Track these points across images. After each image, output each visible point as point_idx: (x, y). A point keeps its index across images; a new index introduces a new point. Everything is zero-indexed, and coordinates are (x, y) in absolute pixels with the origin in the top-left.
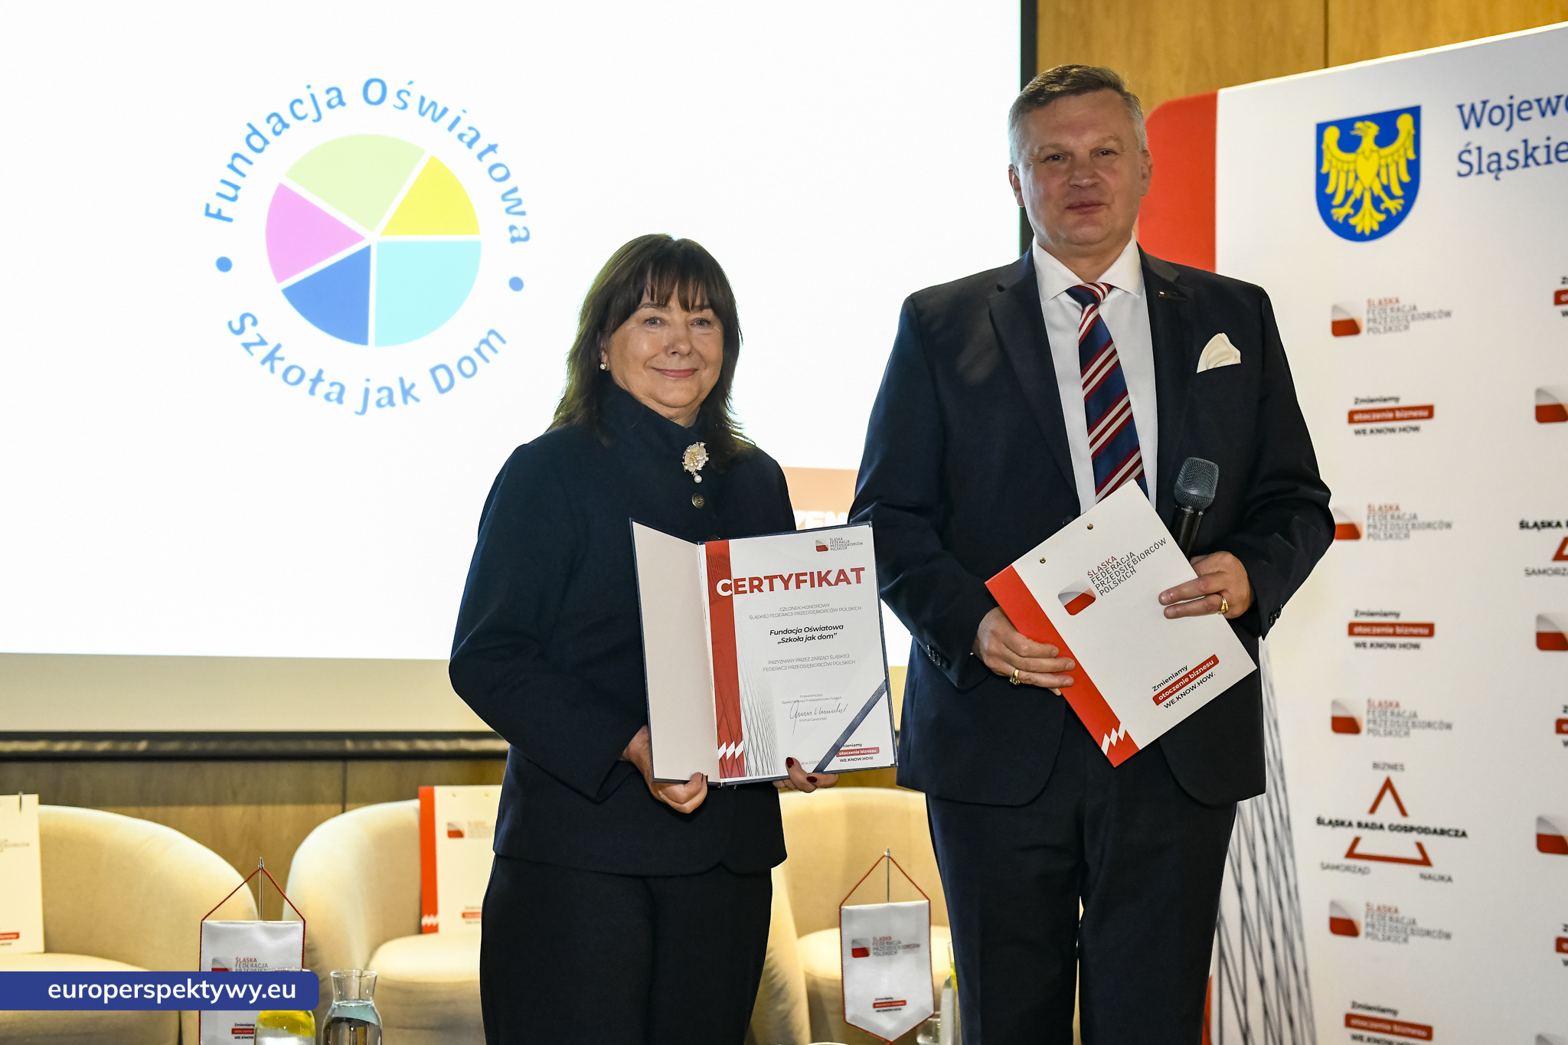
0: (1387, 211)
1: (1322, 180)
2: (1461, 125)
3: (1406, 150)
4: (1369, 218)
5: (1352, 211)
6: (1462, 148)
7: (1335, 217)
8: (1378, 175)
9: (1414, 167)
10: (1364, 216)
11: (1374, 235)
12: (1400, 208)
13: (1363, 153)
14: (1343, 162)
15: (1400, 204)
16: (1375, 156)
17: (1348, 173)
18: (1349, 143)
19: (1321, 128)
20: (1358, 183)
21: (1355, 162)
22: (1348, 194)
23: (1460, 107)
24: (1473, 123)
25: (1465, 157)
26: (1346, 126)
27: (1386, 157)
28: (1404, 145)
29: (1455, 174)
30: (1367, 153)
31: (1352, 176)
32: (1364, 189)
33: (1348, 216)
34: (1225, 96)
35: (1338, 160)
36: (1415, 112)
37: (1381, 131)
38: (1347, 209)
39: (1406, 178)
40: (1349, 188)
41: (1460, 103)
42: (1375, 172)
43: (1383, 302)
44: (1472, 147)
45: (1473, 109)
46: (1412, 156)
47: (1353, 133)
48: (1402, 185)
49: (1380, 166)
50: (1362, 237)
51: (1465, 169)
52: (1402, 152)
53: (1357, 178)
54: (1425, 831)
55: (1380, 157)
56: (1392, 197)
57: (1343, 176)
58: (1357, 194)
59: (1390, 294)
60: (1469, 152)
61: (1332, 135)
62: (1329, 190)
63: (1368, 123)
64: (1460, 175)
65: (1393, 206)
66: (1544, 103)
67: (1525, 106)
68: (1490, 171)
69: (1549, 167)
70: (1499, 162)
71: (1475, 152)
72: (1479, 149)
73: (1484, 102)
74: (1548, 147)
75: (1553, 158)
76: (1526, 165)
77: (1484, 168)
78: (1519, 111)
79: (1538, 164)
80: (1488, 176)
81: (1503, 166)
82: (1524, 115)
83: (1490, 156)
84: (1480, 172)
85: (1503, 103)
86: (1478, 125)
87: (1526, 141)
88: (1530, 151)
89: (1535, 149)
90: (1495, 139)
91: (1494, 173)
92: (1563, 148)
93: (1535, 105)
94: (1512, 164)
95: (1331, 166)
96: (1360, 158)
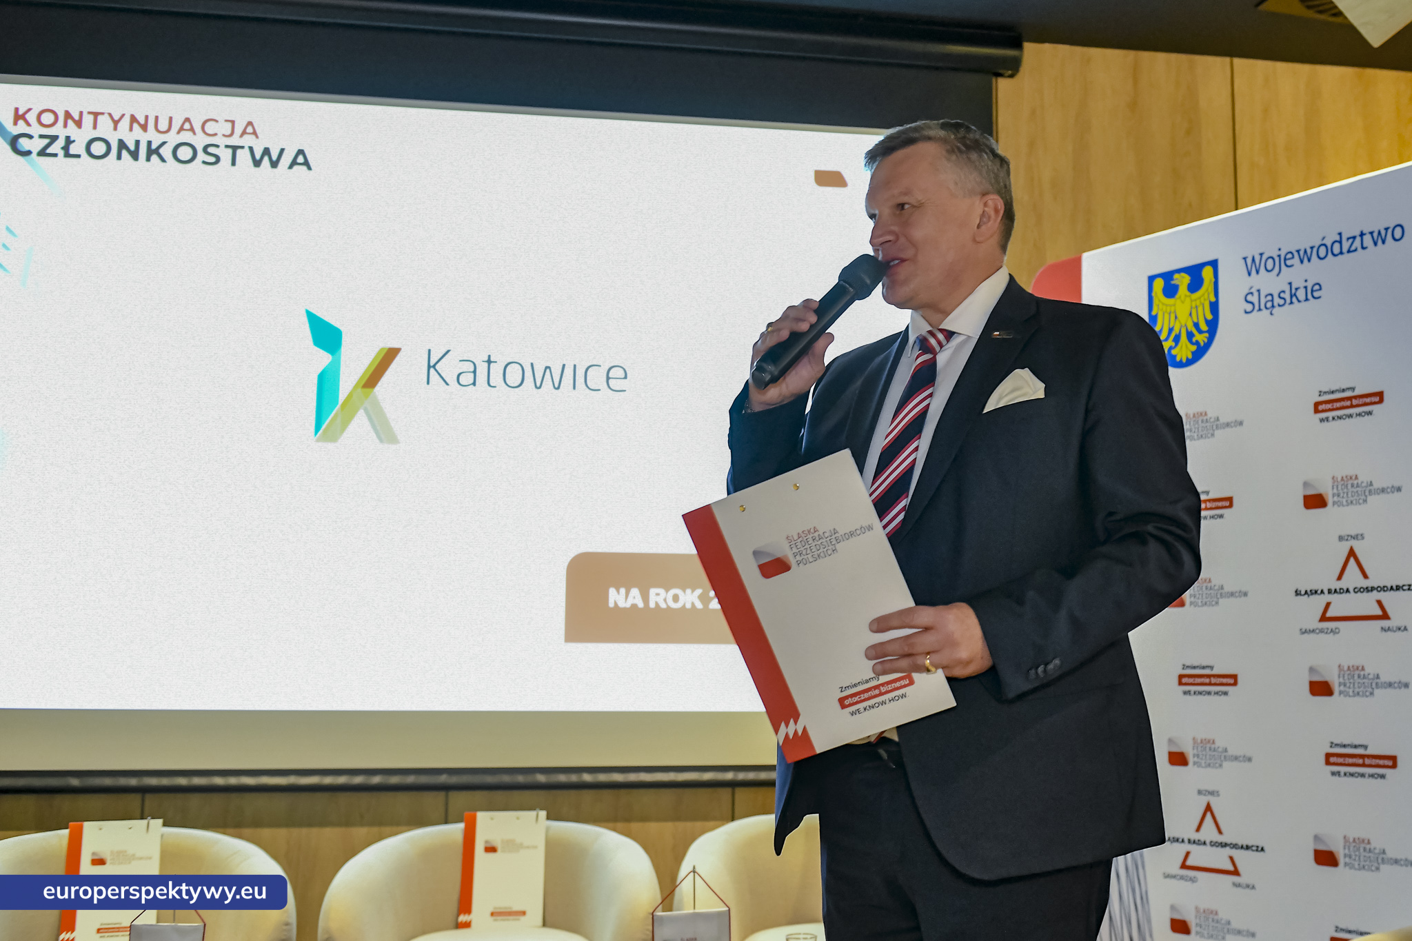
0: (1197, 343)
1: (1152, 320)
2: (1247, 274)
3: (1209, 294)
4: (1185, 349)
5: (1173, 344)
6: (1247, 291)
8: (1190, 314)
9: (1214, 307)
10: (1182, 347)
11: (1189, 362)
12: (1206, 340)
13: (1180, 297)
14: (1166, 305)
15: (1206, 337)
16: (1188, 300)
18: (1170, 290)
19: (1151, 279)
20: (1177, 321)
21: (1174, 305)
22: (1171, 330)
23: (1245, 259)
24: (1253, 271)
25: (1250, 298)
26: (1167, 276)
27: (1195, 300)
28: (1207, 290)
29: (1243, 312)
30: (1183, 297)
31: (1173, 316)
32: (1181, 327)
33: (1171, 348)
34: (1087, 259)
35: (1163, 304)
36: (1214, 264)
37: (1191, 280)
38: (1170, 343)
39: (1210, 317)
40: (1171, 327)
41: (1244, 256)
42: (1188, 312)
43: (1196, 415)
44: (1253, 290)
45: (1254, 260)
46: (1213, 299)
47: (1173, 282)
48: (1207, 322)
49: (1192, 308)
50: (1180, 365)
51: (1249, 307)
52: (1206, 295)
53: (1176, 317)
54: (1235, 846)
55: (1192, 301)
56: (1200, 332)
57: (1167, 316)
58: (1176, 331)
59: (1200, 409)
60: (1252, 293)
61: (1159, 284)
62: (1158, 328)
63: (1183, 274)
64: (1246, 312)
65: (1201, 338)
66: (1302, 253)
67: (1289, 256)
68: (1266, 308)
69: (1307, 302)
70: (1272, 301)
71: (1256, 294)
72: (1259, 291)
73: (1261, 254)
74: (1306, 287)
75: (1309, 296)
76: (1291, 303)
77: (1262, 306)
78: (1285, 259)
79: (1299, 301)
80: (1266, 313)
81: (1276, 304)
82: (1289, 263)
83: (1266, 296)
84: (1260, 309)
85: (1275, 254)
86: (1258, 272)
87: (1290, 284)
88: (1293, 291)
89: (1297, 289)
90: (1270, 283)
91: (1269, 311)
92: (1317, 287)
93: (1296, 254)
94: (1282, 302)
95: (1158, 308)
96: (1178, 302)
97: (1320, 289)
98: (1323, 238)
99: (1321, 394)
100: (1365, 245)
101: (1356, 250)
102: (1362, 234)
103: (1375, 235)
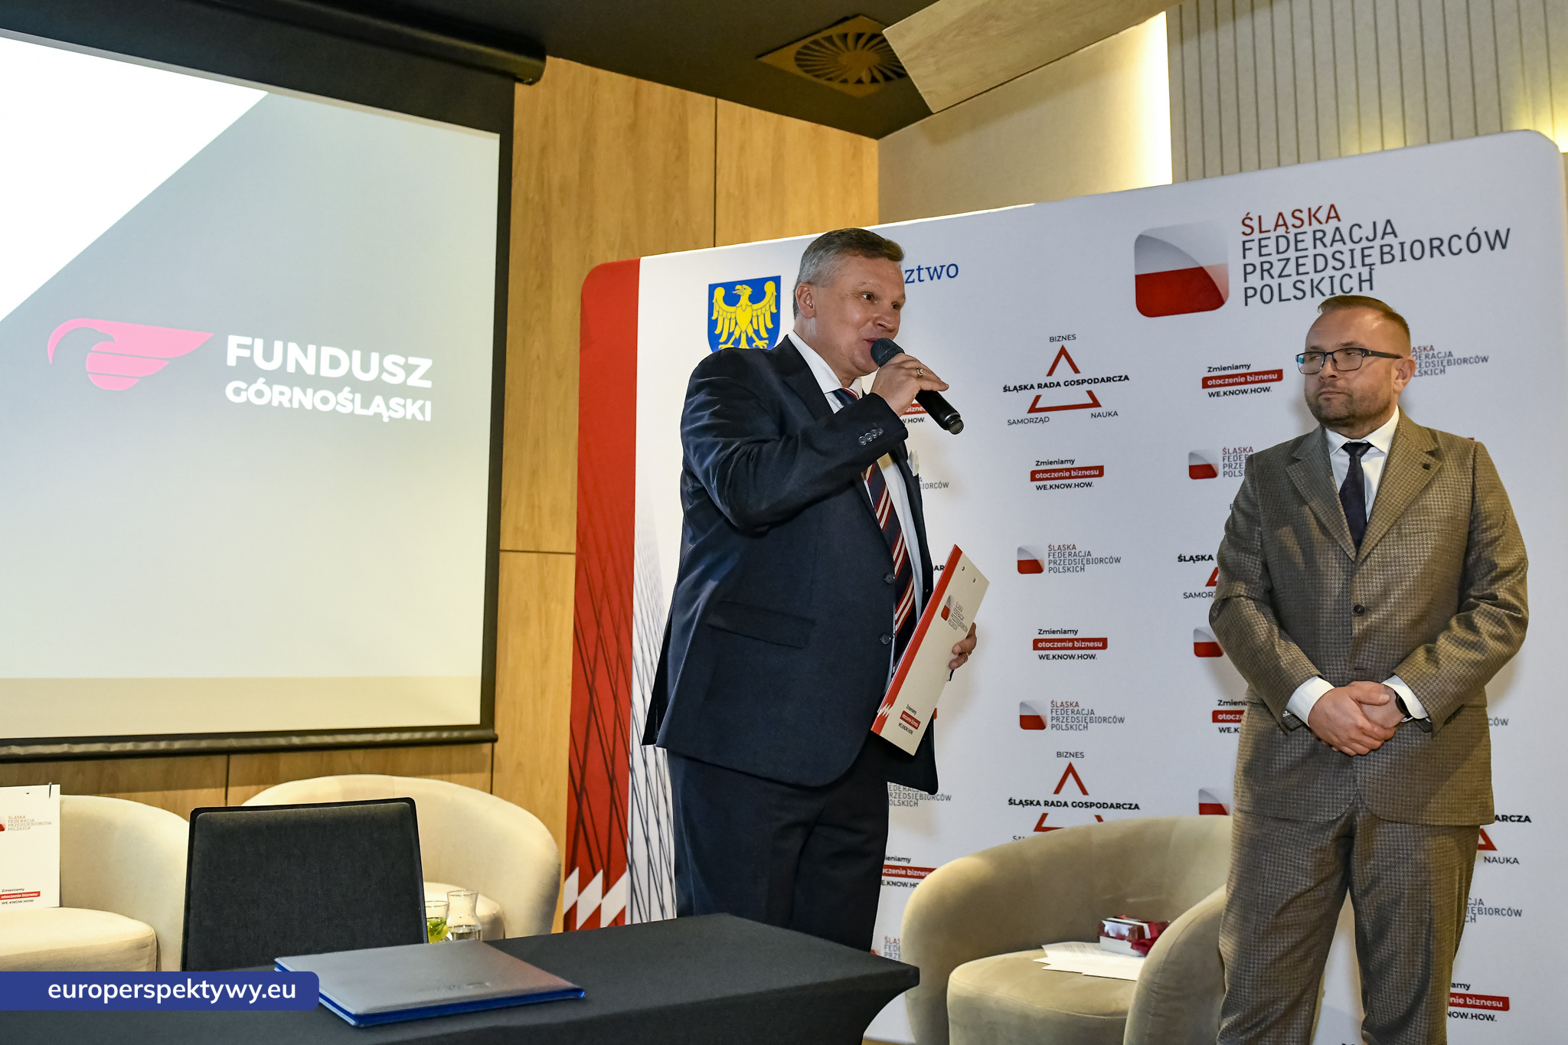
0: (757, 348)
1: (712, 324)
3: (770, 306)
5: (734, 347)
8: (751, 322)
9: (775, 319)
13: (741, 306)
14: (727, 312)
15: (766, 343)
16: (749, 309)
17: (730, 319)
18: (732, 299)
19: (712, 288)
20: (737, 327)
21: (735, 312)
22: (730, 335)
26: (729, 287)
27: (757, 310)
28: (769, 302)
30: (744, 306)
31: (733, 322)
32: (742, 333)
34: (646, 262)
35: (723, 310)
36: (776, 280)
37: (753, 292)
38: (730, 346)
39: (770, 326)
40: (731, 331)
42: (749, 320)
46: (774, 311)
47: (734, 292)
48: (767, 330)
49: (753, 316)
52: (768, 306)
55: (753, 310)
56: (761, 338)
57: (727, 322)
58: (737, 334)
61: (720, 293)
62: (717, 332)
63: (744, 286)
65: (762, 344)
95: (719, 314)
96: (739, 310)
100: (921, 279)
101: (913, 281)
102: (919, 269)
103: (932, 271)
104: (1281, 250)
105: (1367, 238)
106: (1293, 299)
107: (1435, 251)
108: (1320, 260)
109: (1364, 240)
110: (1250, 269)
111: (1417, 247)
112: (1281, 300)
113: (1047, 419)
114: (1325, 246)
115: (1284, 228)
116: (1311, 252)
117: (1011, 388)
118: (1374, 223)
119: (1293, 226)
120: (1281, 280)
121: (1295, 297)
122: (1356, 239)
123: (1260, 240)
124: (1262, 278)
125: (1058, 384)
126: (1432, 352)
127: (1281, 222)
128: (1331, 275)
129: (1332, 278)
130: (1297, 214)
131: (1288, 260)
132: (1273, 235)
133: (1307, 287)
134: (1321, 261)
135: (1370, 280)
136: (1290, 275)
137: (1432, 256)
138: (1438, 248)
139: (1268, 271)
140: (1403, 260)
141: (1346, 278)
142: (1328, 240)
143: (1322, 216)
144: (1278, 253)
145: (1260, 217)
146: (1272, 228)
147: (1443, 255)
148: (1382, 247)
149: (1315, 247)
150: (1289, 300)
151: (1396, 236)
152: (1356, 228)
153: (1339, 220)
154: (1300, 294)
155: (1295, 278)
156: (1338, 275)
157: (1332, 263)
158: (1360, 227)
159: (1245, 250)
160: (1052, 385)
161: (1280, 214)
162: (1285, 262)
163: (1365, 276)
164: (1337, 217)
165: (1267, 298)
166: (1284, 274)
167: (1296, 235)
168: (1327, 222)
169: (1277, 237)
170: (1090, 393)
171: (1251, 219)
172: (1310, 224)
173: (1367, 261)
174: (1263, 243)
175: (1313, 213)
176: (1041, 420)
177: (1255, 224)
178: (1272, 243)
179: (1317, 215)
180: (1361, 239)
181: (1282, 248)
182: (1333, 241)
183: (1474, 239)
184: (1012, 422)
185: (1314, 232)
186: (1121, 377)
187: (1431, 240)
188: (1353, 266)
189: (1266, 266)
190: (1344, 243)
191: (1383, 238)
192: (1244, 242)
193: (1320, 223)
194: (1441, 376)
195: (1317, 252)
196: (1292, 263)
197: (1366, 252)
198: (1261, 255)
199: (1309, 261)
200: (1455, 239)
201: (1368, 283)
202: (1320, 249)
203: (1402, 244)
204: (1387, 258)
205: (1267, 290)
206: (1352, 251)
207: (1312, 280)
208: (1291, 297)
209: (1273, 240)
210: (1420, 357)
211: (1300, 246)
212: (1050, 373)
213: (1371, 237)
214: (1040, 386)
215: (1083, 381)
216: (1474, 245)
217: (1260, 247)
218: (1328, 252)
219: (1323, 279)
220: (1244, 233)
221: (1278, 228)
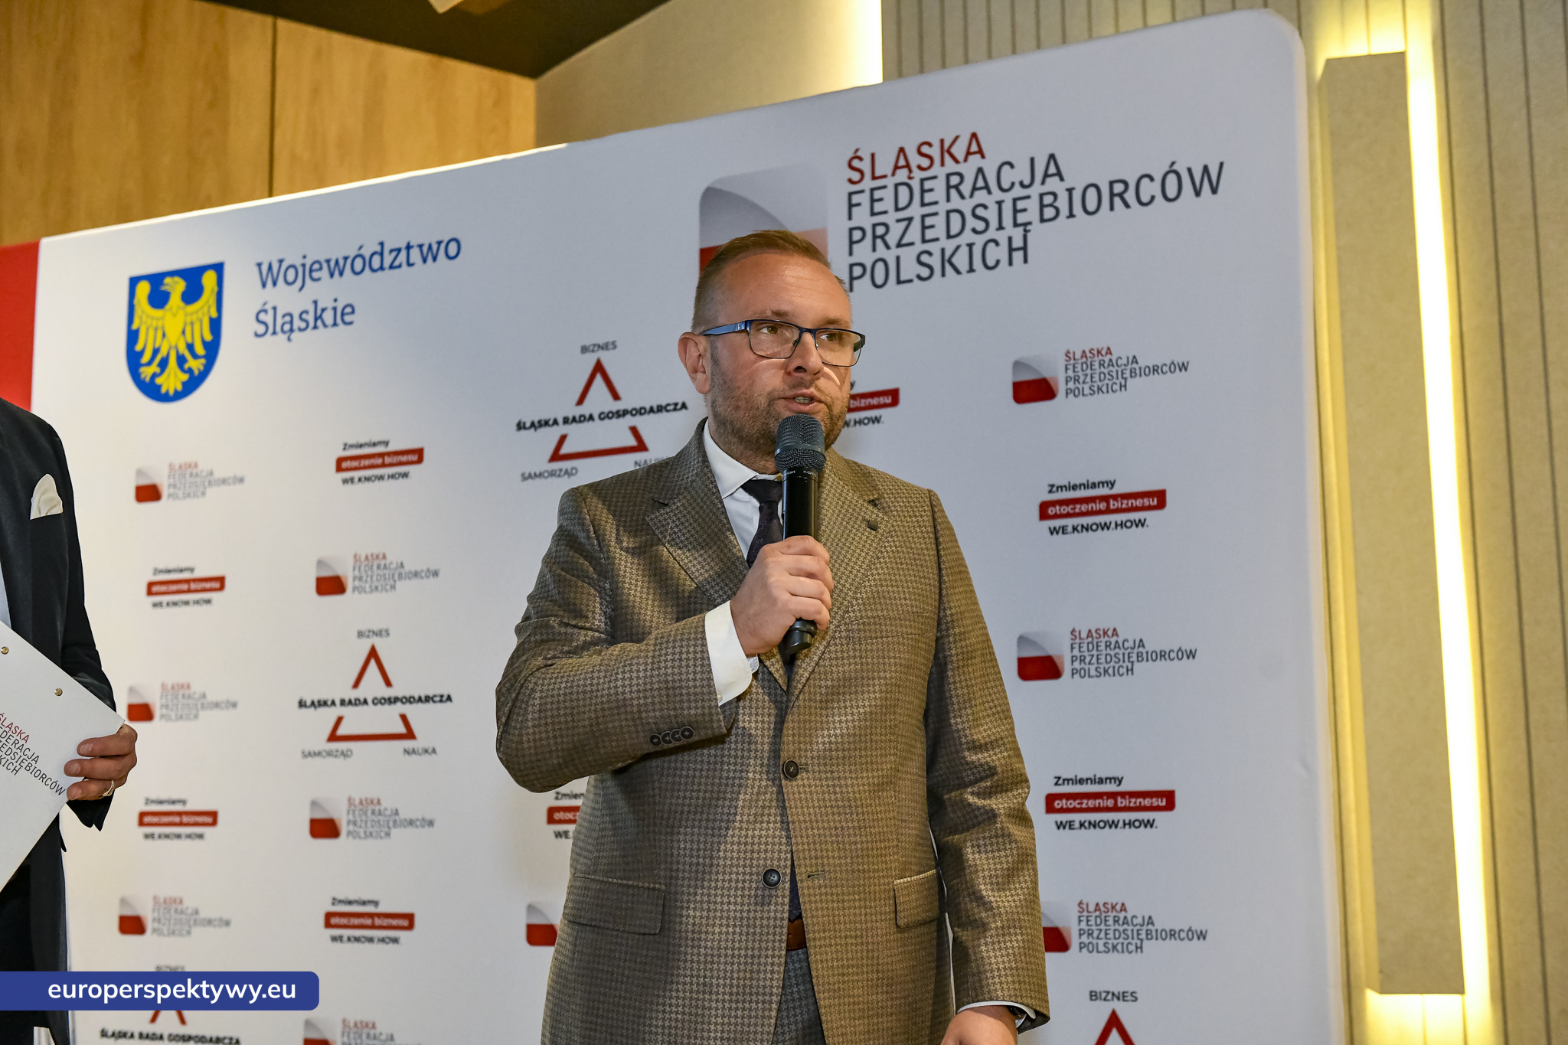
0: (190, 371)
1: (132, 336)
2: (259, 285)
3: (209, 308)
4: (172, 380)
5: (158, 370)
6: (259, 307)
7: (143, 376)
8: (184, 332)
9: (216, 325)
10: (169, 375)
11: (178, 396)
12: (202, 368)
13: (171, 309)
14: (152, 318)
15: (203, 364)
16: (181, 314)
17: (156, 329)
18: (158, 299)
19: (134, 282)
20: (165, 340)
21: (163, 318)
22: (156, 351)
23: (259, 265)
24: (269, 283)
25: (262, 317)
26: (156, 280)
27: (191, 314)
28: (208, 301)
29: (253, 334)
30: (174, 310)
31: (159, 333)
32: (170, 348)
33: (154, 376)
34: (47, 246)
35: (148, 316)
36: (219, 268)
37: (187, 287)
38: (154, 368)
39: (208, 337)
40: (157, 346)
41: (259, 261)
42: (180, 330)
43: (183, 466)
44: (268, 307)
45: (270, 268)
46: (214, 315)
47: (164, 288)
48: (205, 344)
49: (185, 324)
50: (165, 398)
51: (261, 329)
52: (205, 310)
53: (164, 335)
54: (201, 1040)
55: (186, 315)
56: (195, 356)
57: (151, 333)
58: (163, 353)
59: (190, 458)
60: (266, 311)
61: (143, 289)
62: (138, 347)
63: (177, 279)
64: (257, 335)
65: (196, 365)
66: (332, 264)
67: (316, 266)
68: (283, 331)
69: (335, 329)
70: (291, 322)
71: (271, 312)
72: (275, 309)
73: (281, 261)
74: (335, 309)
75: (339, 320)
76: (315, 327)
77: (278, 329)
78: (311, 271)
79: (325, 326)
80: (282, 337)
81: (295, 327)
82: (315, 275)
83: (284, 316)
84: (274, 333)
85: (298, 262)
86: (275, 283)
87: (315, 302)
88: (319, 313)
89: (323, 310)
90: (289, 299)
91: (287, 335)
92: (348, 310)
93: (325, 265)
94: (303, 325)
95: (141, 322)
96: (168, 315)
97: (353, 312)
98: (361, 248)
99: (346, 447)
100: (412, 261)
101: (400, 266)
102: (409, 247)
103: (425, 249)
104: (901, 205)
105: (1022, 185)
106: (916, 280)
107: (1117, 200)
108: (955, 218)
109: (1017, 186)
110: (857, 235)
111: (1092, 195)
112: (899, 282)
113: (574, 471)
114: (962, 197)
115: (905, 171)
116: (942, 208)
117: (528, 425)
118: (1032, 160)
119: (920, 168)
120: (901, 251)
121: (919, 277)
122: (1006, 185)
123: (872, 190)
124: (874, 250)
125: (591, 418)
126: (1109, 356)
127: (902, 162)
128: (969, 242)
129: (970, 246)
130: (925, 149)
131: (910, 220)
132: (890, 182)
133: (935, 261)
134: (956, 221)
135: (1025, 248)
136: (912, 244)
137: (1112, 208)
138: (1121, 195)
139: (882, 237)
140: (1071, 215)
141: (991, 246)
142: (966, 189)
143: (959, 151)
144: (897, 209)
145: (873, 155)
146: (889, 172)
147: (1127, 206)
148: (1041, 196)
149: (948, 200)
150: (910, 281)
151: (1062, 179)
152: (1006, 169)
153: (983, 157)
154: (925, 272)
155: (920, 247)
156: (979, 240)
157: (971, 222)
158: (1012, 166)
159: (851, 206)
160: (582, 419)
161: (902, 150)
162: (905, 223)
163: (1018, 242)
164: (980, 152)
165: (879, 279)
166: (904, 241)
167: (922, 181)
168: (966, 160)
169: (897, 186)
170: (634, 431)
171: (861, 159)
172: (942, 164)
173: (1022, 218)
174: (877, 194)
175: (946, 145)
176: (566, 472)
177: (865, 166)
178: (888, 195)
179: (953, 150)
180: (1013, 184)
181: (903, 201)
182: (974, 189)
183: (1172, 180)
184: (527, 475)
185: (948, 176)
186: (676, 404)
187: (1111, 183)
188: (1001, 227)
189: (880, 230)
190: (989, 192)
191: (1043, 183)
192: (850, 194)
193: (957, 161)
194: (1120, 395)
195: (950, 206)
196: (916, 225)
197: (1020, 205)
198: (873, 214)
199: (939, 221)
200: (1145, 181)
201: (1021, 253)
202: (956, 202)
203: (1070, 191)
204: (1049, 213)
205: (880, 266)
206: (1000, 203)
207: (943, 250)
208: (913, 276)
209: (891, 190)
210: (1091, 365)
211: (928, 197)
212: (580, 402)
213: (1027, 182)
214: (566, 421)
215: (625, 413)
216: (1171, 190)
217: (873, 201)
218: (966, 206)
219: (958, 247)
220: (851, 181)
221: (899, 172)
